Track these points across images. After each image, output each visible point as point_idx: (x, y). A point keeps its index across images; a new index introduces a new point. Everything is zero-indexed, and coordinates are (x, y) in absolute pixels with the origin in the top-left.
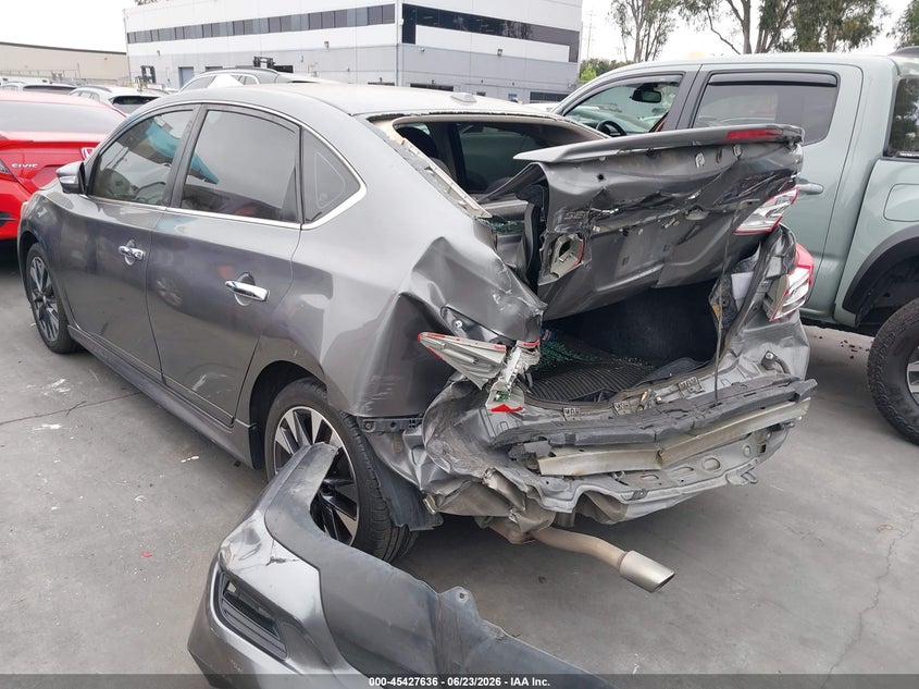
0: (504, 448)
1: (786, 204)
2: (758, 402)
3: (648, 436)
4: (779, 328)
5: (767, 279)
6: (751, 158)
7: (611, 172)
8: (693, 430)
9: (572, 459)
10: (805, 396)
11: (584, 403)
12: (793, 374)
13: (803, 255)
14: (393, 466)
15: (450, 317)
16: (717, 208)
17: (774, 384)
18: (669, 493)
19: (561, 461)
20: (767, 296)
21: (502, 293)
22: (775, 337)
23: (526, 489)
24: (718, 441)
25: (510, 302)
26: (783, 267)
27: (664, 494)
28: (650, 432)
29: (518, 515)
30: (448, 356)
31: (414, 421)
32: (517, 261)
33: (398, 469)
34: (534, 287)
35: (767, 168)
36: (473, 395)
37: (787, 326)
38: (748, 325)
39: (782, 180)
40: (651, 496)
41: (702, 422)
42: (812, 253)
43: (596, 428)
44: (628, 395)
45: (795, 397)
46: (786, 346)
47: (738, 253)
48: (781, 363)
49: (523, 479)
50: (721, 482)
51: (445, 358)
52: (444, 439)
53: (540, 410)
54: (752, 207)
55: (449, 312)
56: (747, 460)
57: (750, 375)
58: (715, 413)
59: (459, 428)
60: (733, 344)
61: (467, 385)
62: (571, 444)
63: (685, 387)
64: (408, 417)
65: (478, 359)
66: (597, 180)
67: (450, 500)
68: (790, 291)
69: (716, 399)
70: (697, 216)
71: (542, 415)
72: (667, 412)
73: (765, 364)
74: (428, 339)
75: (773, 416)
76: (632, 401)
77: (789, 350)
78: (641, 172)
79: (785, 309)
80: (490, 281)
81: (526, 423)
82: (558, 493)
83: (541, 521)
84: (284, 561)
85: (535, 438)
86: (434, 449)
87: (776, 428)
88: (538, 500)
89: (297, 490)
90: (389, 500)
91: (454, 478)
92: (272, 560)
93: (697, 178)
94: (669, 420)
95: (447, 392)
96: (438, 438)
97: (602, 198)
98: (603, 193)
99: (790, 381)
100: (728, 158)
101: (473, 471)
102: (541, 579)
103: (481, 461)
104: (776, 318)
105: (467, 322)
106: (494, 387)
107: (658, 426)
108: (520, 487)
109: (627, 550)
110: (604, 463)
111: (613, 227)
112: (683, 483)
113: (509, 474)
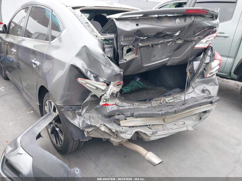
0: (110, 116)
1: (212, 38)
2: (199, 104)
3: (159, 114)
4: (208, 80)
5: (205, 64)
6: (198, 21)
7: (142, 23)
8: (175, 112)
9: (132, 121)
10: (215, 102)
11: (142, 102)
12: (212, 95)
13: (218, 56)
14: (72, 121)
15: (89, 73)
16: (187, 39)
17: (205, 98)
18: (166, 132)
19: (128, 122)
20: (205, 69)
21: (105, 66)
22: (207, 82)
23: (114, 131)
24: (184, 116)
25: (108, 69)
26: (210, 60)
27: (164, 132)
28: (160, 113)
29: (113, 138)
30: (88, 86)
31: (79, 107)
32: (111, 55)
33: (73, 123)
34: (117, 64)
35: (204, 25)
36: (97, 100)
37: (211, 79)
38: (198, 78)
39: (211, 30)
40: (159, 133)
41: (178, 110)
42: (221, 56)
43: (143, 111)
44: (157, 100)
45: (211, 103)
46: (211, 85)
47: (196, 55)
48: (208, 91)
49: (114, 127)
50: (185, 129)
51: (87, 87)
52: (90, 113)
53: (126, 104)
54: (200, 39)
55: (89, 71)
56: (195, 122)
57: (198, 94)
58: (183, 107)
59: (96, 110)
60: (193, 84)
61: (95, 96)
62: (132, 116)
63: (176, 98)
64: (77, 106)
65: (97, 88)
66: (136, 25)
67: (91, 132)
68: (212, 68)
69: (184, 102)
70: (180, 42)
71: (126, 105)
72: (167, 106)
73: (203, 91)
74: (81, 80)
75: (204, 108)
76: (158, 102)
77: (212, 87)
78: (154, 24)
79: (210, 74)
80: (101, 62)
81: (121, 108)
82: (126, 132)
83: (120, 141)
84: (22, 154)
85: (121, 114)
86: (85, 116)
87: (205, 112)
88: (118, 134)
89: (36, 129)
90: (72, 132)
91: (91, 126)
92: (18, 154)
93: (177, 27)
94: (168, 109)
95: (89, 98)
96: (88, 113)
97: (139, 33)
98: (138, 30)
99: (211, 97)
100: (189, 21)
101: (96, 124)
102: (125, 156)
103: (101, 121)
104: (207, 76)
105: (95, 75)
106: (103, 97)
107: (164, 110)
108: (112, 130)
109: (149, 151)
110: (144, 122)
111: (147, 44)
112: (172, 129)
113: (109, 126)
